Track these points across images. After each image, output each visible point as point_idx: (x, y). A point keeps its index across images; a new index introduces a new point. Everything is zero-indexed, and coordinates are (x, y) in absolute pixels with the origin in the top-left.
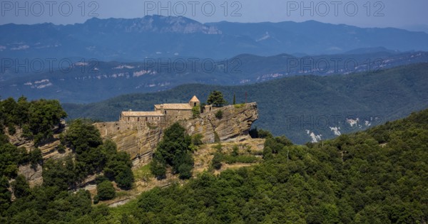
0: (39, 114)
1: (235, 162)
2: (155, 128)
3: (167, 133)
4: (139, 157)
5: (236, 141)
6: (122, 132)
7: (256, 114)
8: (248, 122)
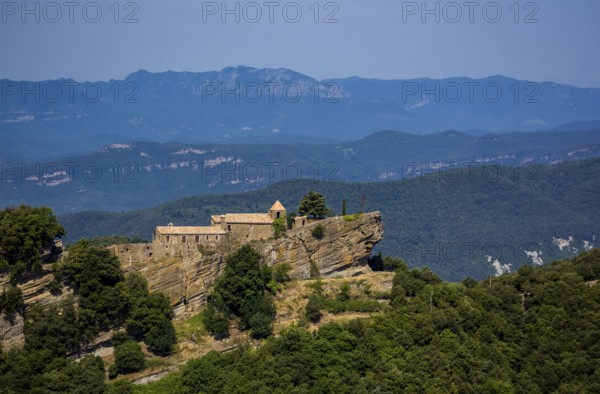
1: (343, 311)
2: (211, 253)
3: (232, 263)
4: (186, 302)
5: (346, 275)
6: (156, 260)
7: (379, 231)
8: (366, 243)
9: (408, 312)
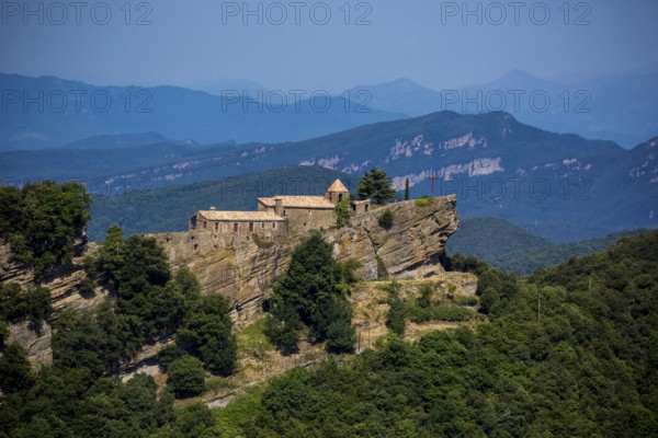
0: (48, 213)
1: (428, 319)
2: (268, 246)
4: (239, 309)
5: (418, 275)
6: (203, 252)
7: (455, 219)
8: (441, 236)
9: (517, 319)
